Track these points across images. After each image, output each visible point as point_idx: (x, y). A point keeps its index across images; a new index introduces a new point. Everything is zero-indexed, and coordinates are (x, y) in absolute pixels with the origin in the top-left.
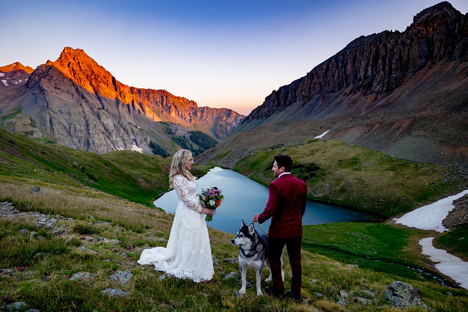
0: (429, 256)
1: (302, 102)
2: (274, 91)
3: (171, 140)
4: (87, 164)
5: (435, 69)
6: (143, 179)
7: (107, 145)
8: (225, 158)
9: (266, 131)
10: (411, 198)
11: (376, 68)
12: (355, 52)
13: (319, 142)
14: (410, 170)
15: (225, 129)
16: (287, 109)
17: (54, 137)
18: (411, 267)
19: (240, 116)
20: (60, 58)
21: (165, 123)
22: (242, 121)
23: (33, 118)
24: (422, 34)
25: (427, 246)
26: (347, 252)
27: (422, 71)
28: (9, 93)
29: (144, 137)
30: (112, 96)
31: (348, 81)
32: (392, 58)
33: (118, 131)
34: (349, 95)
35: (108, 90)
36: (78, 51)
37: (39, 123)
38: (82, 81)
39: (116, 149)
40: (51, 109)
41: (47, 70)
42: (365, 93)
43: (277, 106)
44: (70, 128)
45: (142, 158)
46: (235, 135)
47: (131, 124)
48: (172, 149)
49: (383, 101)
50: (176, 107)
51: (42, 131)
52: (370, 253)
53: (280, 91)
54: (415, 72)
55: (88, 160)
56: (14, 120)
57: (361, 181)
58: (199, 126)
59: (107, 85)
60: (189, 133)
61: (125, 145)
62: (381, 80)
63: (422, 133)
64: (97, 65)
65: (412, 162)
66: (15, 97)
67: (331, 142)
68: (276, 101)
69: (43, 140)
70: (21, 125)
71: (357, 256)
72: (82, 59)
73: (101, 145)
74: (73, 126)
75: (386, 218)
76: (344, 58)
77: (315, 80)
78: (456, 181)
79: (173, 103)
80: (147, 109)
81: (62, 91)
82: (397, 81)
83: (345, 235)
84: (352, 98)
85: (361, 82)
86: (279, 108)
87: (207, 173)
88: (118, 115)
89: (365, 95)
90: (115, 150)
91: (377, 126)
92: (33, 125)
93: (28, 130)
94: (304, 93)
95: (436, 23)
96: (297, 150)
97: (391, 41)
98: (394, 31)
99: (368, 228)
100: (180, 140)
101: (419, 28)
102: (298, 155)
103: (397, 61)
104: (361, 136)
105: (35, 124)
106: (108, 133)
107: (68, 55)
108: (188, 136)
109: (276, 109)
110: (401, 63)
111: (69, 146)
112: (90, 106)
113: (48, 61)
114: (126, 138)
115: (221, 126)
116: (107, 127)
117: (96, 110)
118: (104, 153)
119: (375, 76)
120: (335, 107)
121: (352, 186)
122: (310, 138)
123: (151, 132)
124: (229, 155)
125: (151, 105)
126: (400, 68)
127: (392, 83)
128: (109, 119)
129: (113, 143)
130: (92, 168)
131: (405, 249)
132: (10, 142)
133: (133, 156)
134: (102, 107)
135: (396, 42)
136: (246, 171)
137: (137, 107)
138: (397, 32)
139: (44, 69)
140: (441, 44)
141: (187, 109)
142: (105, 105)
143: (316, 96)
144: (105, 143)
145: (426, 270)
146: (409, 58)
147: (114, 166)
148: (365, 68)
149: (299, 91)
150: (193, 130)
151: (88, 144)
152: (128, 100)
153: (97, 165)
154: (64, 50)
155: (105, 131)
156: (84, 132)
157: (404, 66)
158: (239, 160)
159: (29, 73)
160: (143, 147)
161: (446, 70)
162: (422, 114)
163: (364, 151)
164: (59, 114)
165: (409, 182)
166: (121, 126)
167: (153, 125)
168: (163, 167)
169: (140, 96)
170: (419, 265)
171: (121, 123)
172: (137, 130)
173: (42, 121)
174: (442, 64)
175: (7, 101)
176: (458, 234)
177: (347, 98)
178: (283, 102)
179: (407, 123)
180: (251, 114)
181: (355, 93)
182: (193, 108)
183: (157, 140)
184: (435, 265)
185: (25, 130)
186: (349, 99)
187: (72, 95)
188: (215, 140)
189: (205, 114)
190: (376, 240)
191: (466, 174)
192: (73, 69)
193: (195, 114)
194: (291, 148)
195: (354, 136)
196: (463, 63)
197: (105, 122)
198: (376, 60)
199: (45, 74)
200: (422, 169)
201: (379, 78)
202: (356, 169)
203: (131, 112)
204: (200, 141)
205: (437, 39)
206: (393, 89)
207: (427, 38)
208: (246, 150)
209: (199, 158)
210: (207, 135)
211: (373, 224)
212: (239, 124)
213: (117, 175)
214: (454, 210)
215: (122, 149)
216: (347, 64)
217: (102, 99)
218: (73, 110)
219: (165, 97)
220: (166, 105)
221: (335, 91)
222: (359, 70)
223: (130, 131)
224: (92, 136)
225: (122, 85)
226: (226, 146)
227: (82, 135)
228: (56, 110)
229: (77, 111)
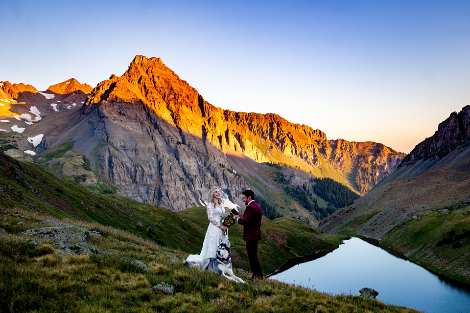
2: (454, 114)
3: (284, 192)
4: (157, 226)
6: (237, 251)
7: (187, 198)
8: (369, 223)
9: (439, 179)
15: (372, 175)
17: (113, 185)
20: (129, 70)
21: (275, 165)
22: (400, 163)
23: (87, 157)
28: (59, 122)
29: (243, 186)
30: (197, 124)
33: (204, 176)
35: (191, 116)
36: (154, 60)
37: (94, 165)
38: (156, 103)
39: (200, 204)
40: (112, 144)
41: (110, 89)
43: (459, 138)
44: (136, 171)
46: (386, 186)
47: (223, 166)
48: (284, 206)
50: (292, 140)
51: (97, 175)
53: (465, 114)
55: (158, 220)
56: (61, 159)
58: (328, 170)
59: (191, 107)
60: (311, 180)
64: (178, 79)
66: (66, 127)
68: (458, 129)
69: (98, 189)
70: (71, 166)
72: (158, 71)
73: (178, 197)
74: (140, 168)
79: (288, 135)
80: (247, 143)
81: (128, 117)
86: (462, 141)
87: (338, 247)
88: (205, 152)
90: (198, 206)
92: (86, 166)
93: (79, 174)
100: (297, 193)
105: (89, 165)
106: (188, 180)
107: (139, 66)
108: (310, 186)
111: (133, 198)
112: (165, 140)
113: (113, 76)
115: (364, 170)
116: (187, 171)
117: (173, 145)
118: (181, 209)
123: (252, 178)
124: (375, 217)
125: (255, 138)
128: (191, 158)
129: (195, 195)
132: (58, 190)
134: (182, 140)
136: (404, 246)
137: (233, 140)
139: (106, 87)
141: (310, 144)
142: (186, 137)
144: (183, 195)
150: (318, 177)
151: (160, 196)
152: (221, 130)
153: (171, 228)
154: (134, 60)
155: (184, 177)
156: (155, 177)
158: (393, 226)
159: (86, 93)
164: (122, 151)
166: (209, 169)
167: (256, 169)
168: (268, 233)
169: (238, 124)
171: (208, 165)
172: (232, 175)
173: (99, 162)
175: (55, 133)
180: (413, 152)
182: (318, 142)
183: (262, 191)
185: (75, 174)
187: (141, 123)
188: (354, 193)
189: (338, 151)
192: (145, 86)
193: (323, 151)
197: (185, 164)
199: (106, 95)
204: (330, 194)
208: (404, 211)
209: (326, 221)
210: (341, 185)
212: (394, 167)
218: (141, 145)
219: (275, 125)
220: (278, 137)
223: (221, 178)
224: (165, 183)
225: (213, 108)
226: (370, 203)
227: (152, 182)
228: (119, 145)
229: (147, 147)
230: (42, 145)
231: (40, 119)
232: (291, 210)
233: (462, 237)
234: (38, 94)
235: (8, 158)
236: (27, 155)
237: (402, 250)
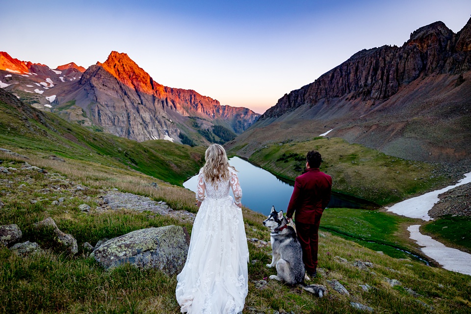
0: (416, 241)
1: (309, 105)
2: (286, 95)
3: (197, 132)
4: (130, 150)
5: (428, 80)
6: (175, 164)
7: (144, 135)
8: (243, 149)
9: (277, 128)
10: (402, 190)
11: (375, 78)
12: (358, 63)
13: (323, 140)
14: (401, 167)
15: (243, 125)
16: (296, 110)
17: (101, 126)
18: (400, 249)
19: (255, 114)
20: (107, 60)
21: (193, 118)
22: (257, 119)
23: (85, 110)
24: (418, 49)
25: (414, 232)
26: (345, 234)
27: (415, 82)
28: (66, 88)
29: (175, 129)
30: (149, 93)
31: (350, 88)
32: (390, 70)
33: (154, 123)
34: (350, 100)
35: (146, 88)
36: (123, 54)
37: (89, 114)
38: (125, 80)
40: (99, 103)
41: (97, 70)
42: (365, 99)
43: (288, 107)
44: (114, 119)
45: (174, 147)
46: (252, 131)
47: (164, 117)
48: (197, 140)
49: (380, 106)
50: (202, 105)
51: (91, 120)
52: (364, 235)
53: (291, 95)
54: (409, 82)
55: (130, 147)
56: (69, 111)
57: (358, 174)
58: (221, 121)
59: (146, 84)
60: (212, 127)
61: (159, 135)
62: (379, 88)
63: (413, 135)
64: (138, 67)
65: (403, 159)
66: (70, 92)
67: (333, 140)
68: (288, 102)
69: (92, 128)
70: (75, 115)
71: (354, 237)
72: (126, 62)
73: (139, 134)
74: (117, 117)
75: (379, 206)
76: (347, 67)
77: (322, 86)
78: (441, 178)
79: (199, 102)
80: (178, 105)
81: (109, 87)
82: (393, 90)
83: (344, 219)
84: (353, 103)
85: (361, 89)
86: (289, 109)
88: (154, 109)
89: (364, 100)
90: (151, 139)
91: (374, 127)
92: (84, 115)
93: (80, 120)
94: (311, 97)
95: (431, 39)
96: (304, 145)
97: (390, 55)
98: (392, 46)
99: (364, 214)
100: (204, 133)
101: (415, 43)
102: (305, 150)
103: (394, 72)
104: (360, 136)
105: (86, 114)
106: (145, 124)
107: (114, 58)
108: (211, 130)
109: (287, 110)
110: (397, 74)
111: (113, 134)
112: (131, 102)
113: (98, 62)
114: (160, 129)
115: (239, 122)
116: (144, 120)
117: (136, 105)
118: (142, 141)
119: (374, 84)
120: (338, 110)
121: (350, 178)
122: (315, 136)
123: (181, 125)
124: (246, 147)
125: (182, 103)
126: (397, 78)
127: (388, 91)
128: (147, 113)
129: (149, 133)
130: (133, 154)
131: (396, 234)
132: (68, 129)
133: (167, 145)
134: (141, 102)
135: (394, 55)
136: (260, 161)
137: (170, 103)
138: (395, 47)
139: (94, 69)
140: (434, 58)
141: (211, 107)
142: (143, 101)
143: (322, 99)
144: (143, 133)
145: (413, 253)
146: (404, 70)
147: (151, 153)
148: (366, 78)
149: (307, 95)
150: (216, 125)
151: (129, 133)
152: (163, 98)
153: (138, 151)
154: (111, 54)
155: (143, 123)
156: (126, 123)
157: (400, 77)
158: (255, 151)
159: (81, 72)
160: (174, 137)
161: (437, 81)
162: (414, 118)
163: (362, 148)
164: (106, 107)
165: (400, 176)
166: (156, 119)
167: (183, 119)
169: (173, 94)
170: (407, 247)
171: (156, 117)
172: (169, 123)
173: (92, 113)
174: (433, 76)
175: (63, 95)
176: (441, 224)
177: (349, 103)
178: (293, 103)
179: (401, 125)
180: (265, 113)
181: (356, 98)
182: (216, 106)
183: (185, 132)
184: (421, 249)
185: (78, 119)
186: (351, 103)
187: (117, 91)
188: (234, 134)
189: (226, 111)
190: (371, 225)
191: (450, 172)
192: (118, 70)
193: (218, 111)
194: (299, 143)
195: (353, 135)
196: (452, 76)
197: (143, 115)
198: (375, 70)
199: (94, 74)
200: (412, 166)
201: (378, 86)
202: (354, 164)
203: (165, 107)
204: (221, 134)
205: (430, 55)
206: (389, 96)
207: (421, 53)
208: (261, 144)
210: (227, 129)
211: (368, 211)
212: (254, 121)
213: (154, 160)
214: (439, 203)
215: (157, 139)
216: (350, 73)
217: (141, 95)
218: (117, 104)
219: (193, 96)
220: (194, 103)
221: (338, 96)
222: (361, 79)
223: (163, 124)
224: (132, 126)
225: (158, 85)
226: (243, 139)
227: (124, 125)
228: (103, 103)
229: (120, 105)
230: (56, 102)
231: (53, 86)
232: (201, 142)
233: (289, 157)
234: (51, 70)
235: (34, 109)
236: (46, 107)
237: (259, 163)
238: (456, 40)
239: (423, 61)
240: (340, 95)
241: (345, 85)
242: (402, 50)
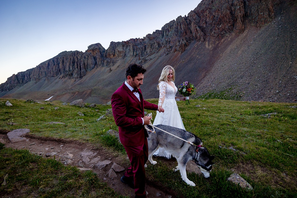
1: (34, 81)
5: (99, 69)
11: (74, 67)
12: (63, 58)
16: (24, 85)
24: (92, 54)
27: (93, 70)
31: (61, 72)
32: (81, 63)
34: (62, 78)
49: (79, 82)
54: (91, 70)
63: (95, 95)
76: (57, 60)
77: (42, 70)
82: (84, 74)
84: (64, 80)
85: (67, 73)
89: (70, 79)
91: (77, 93)
94: (35, 77)
95: (97, 51)
98: (80, 51)
101: (90, 52)
103: (83, 64)
104: (70, 98)
109: (16, 85)
110: (84, 66)
119: (74, 70)
120: (55, 84)
126: (84, 68)
127: (81, 74)
135: (82, 56)
138: (82, 52)
140: (99, 59)
143: (43, 78)
146: (88, 64)
148: (69, 67)
149: (32, 75)
157: (86, 67)
161: (102, 70)
162: (95, 87)
177: (61, 80)
178: (21, 81)
179: (89, 91)
181: (65, 78)
186: (62, 80)
195: (66, 98)
196: (107, 68)
198: (74, 63)
201: (76, 72)
206: (82, 77)
207: (94, 56)
216: (59, 63)
221: (54, 76)
222: (66, 67)
238: (107, 53)
239: (95, 60)
240: (55, 76)
241: (58, 70)
242: (85, 54)
